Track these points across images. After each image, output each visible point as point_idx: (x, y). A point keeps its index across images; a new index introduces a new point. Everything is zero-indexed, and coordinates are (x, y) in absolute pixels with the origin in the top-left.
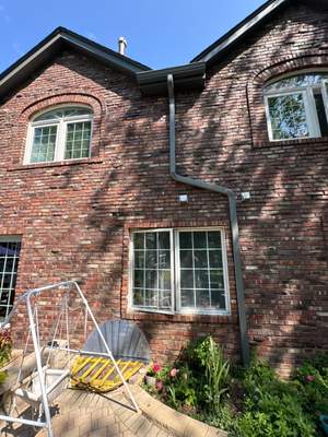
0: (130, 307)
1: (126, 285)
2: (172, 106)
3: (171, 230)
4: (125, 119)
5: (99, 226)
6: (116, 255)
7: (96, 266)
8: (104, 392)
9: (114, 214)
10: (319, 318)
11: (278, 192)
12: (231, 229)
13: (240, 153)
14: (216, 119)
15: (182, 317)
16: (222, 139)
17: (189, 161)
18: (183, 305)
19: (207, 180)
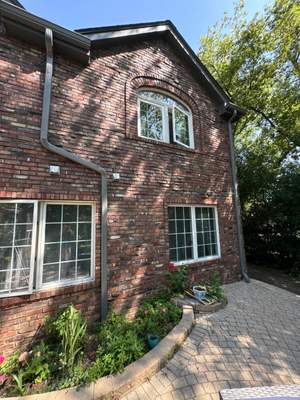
2: (49, 66)
3: (36, 202)
11: (140, 178)
12: (101, 204)
13: (115, 139)
14: (97, 101)
15: (42, 294)
16: (101, 121)
17: (64, 132)
18: (44, 281)
19: (82, 156)
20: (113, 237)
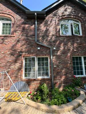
0: (24, 78)
1: (22, 72)
2: (36, 22)
3: (35, 57)
4: (22, 24)
5: (14, 56)
6: (19, 64)
7: (13, 67)
8: (16, 101)
9: (19, 52)
10: (69, 77)
11: (62, 48)
12: (51, 57)
13: (53, 38)
14: (48, 28)
15: (38, 79)
16: (49, 33)
17: (40, 38)
18: (38, 76)
19: (45, 44)
20: (54, 66)
